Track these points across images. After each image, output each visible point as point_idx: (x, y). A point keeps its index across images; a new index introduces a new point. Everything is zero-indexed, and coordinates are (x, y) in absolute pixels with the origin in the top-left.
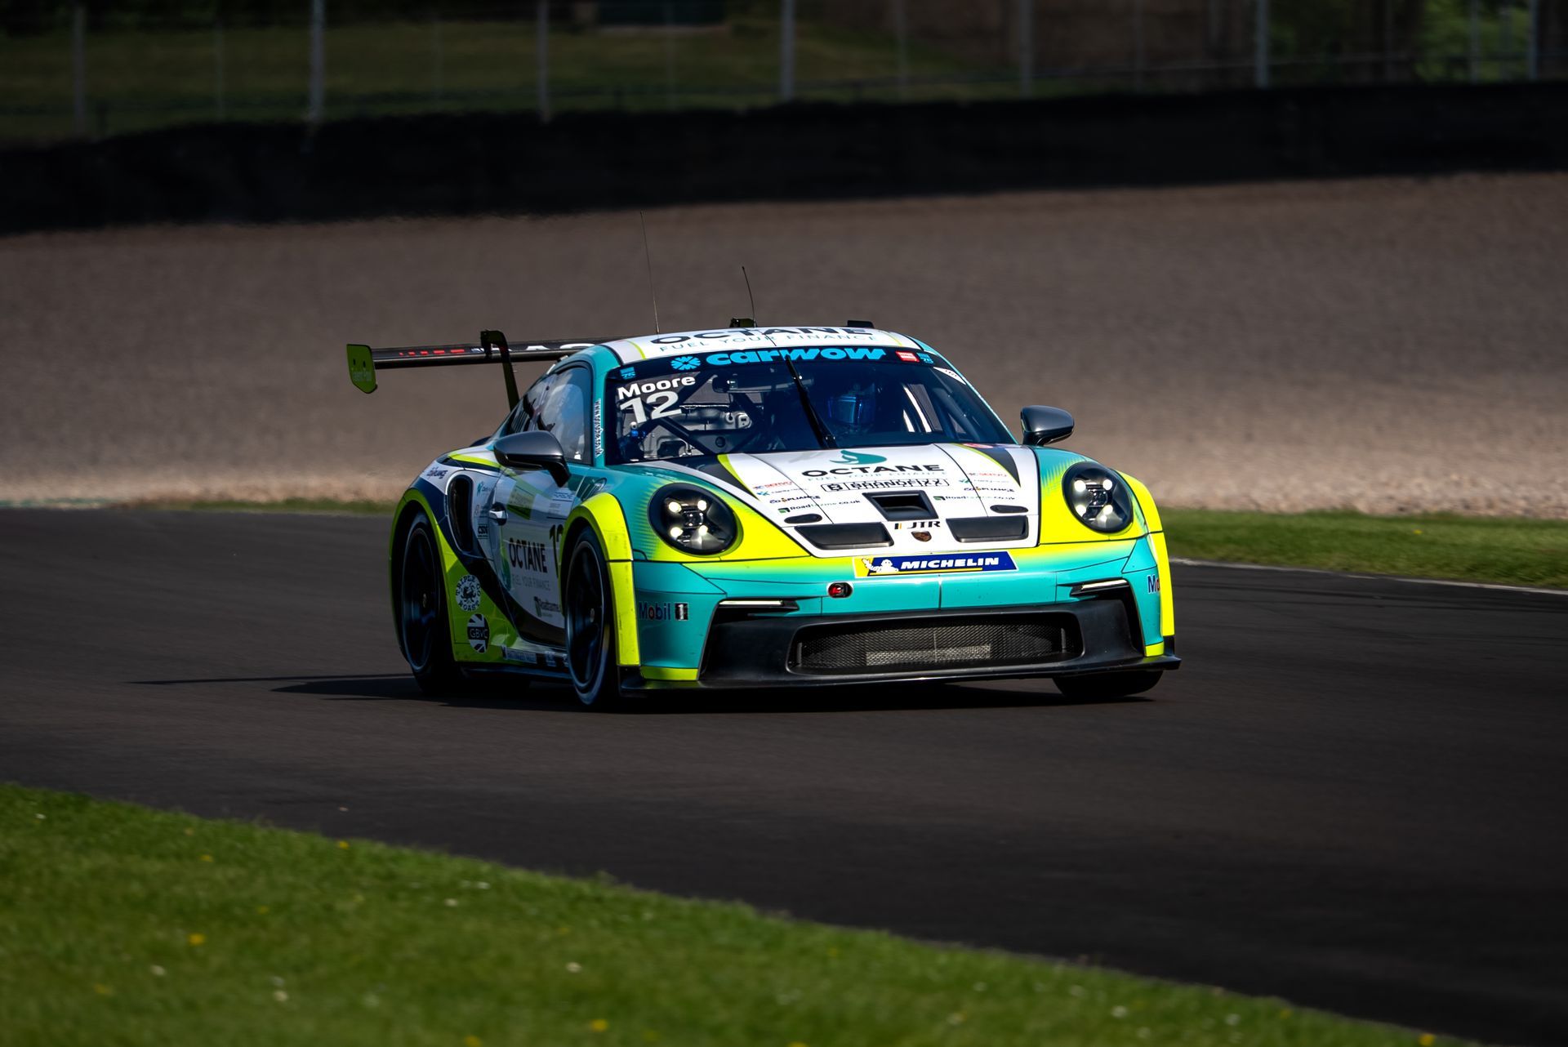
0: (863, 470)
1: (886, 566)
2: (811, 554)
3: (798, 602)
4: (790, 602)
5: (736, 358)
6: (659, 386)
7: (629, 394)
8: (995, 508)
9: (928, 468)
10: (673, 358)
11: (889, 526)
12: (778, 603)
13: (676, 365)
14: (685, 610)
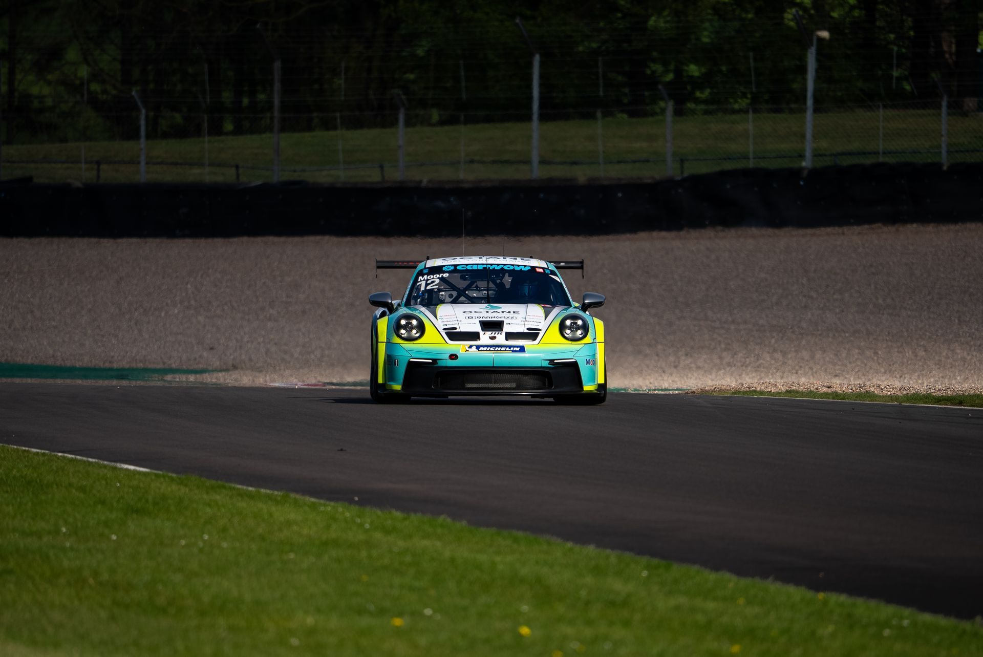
0: (487, 312)
1: (474, 349)
2: (447, 343)
3: (438, 361)
4: (435, 361)
5: (469, 267)
6: (435, 277)
7: (422, 279)
8: (528, 329)
9: (514, 312)
10: (445, 266)
11: (481, 333)
12: (431, 361)
13: (444, 269)
14: (398, 362)
